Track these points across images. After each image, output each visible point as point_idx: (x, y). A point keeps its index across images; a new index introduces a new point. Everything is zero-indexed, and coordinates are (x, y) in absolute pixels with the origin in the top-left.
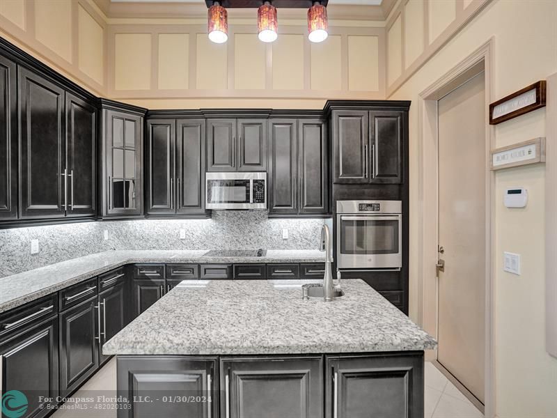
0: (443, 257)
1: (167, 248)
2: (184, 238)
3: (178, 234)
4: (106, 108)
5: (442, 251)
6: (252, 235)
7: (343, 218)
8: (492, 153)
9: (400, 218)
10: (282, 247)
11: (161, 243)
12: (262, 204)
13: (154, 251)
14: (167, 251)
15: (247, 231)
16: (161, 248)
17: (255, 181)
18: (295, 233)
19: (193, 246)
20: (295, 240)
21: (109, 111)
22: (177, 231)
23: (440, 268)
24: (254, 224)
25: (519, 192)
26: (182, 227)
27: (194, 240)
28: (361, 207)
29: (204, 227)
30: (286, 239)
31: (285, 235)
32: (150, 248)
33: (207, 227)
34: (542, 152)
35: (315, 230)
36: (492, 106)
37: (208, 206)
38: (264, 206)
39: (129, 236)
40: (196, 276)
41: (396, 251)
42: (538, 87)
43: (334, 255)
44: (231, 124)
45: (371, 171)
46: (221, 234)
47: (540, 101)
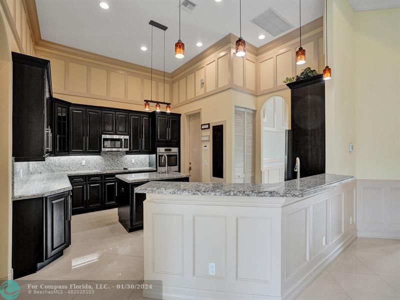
0: (191, 166)
1: (75, 170)
2: (85, 165)
3: (81, 163)
4: (55, 102)
5: (191, 164)
6: (119, 162)
7: (160, 154)
8: (202, 136)
9: (178, 154)
10: (132, 167)
11: (71, 168)
13: (67, 172)
14: (75, 172)
15: (116, 161)
16: (71, 171)
17: (124, 139)
18: (137, 161)
19: (89, 168)
20: (137, 164)
21: (56, 104)
23: (190, 169)
24: (119, 157)
25: (206, 146)
26: (83, 160)
27: (90, 165)
28: (166, 150)
29: (95, 159)
30: (133, 164)
31: (133, 161)
32: (64, 171)
33: (97, 160)
34: (209, 138)
35: (145, 159)
36: (202, 125)
37: (103, 149)
38: (128, 149)
39: (51, 165)
40: (102, 179)
41: (176, 165)
42: (209, 124)
43: (157, 168)
44: (112, 114)
45: (169, 137)
46: (104, 162)
47: (209, 128)
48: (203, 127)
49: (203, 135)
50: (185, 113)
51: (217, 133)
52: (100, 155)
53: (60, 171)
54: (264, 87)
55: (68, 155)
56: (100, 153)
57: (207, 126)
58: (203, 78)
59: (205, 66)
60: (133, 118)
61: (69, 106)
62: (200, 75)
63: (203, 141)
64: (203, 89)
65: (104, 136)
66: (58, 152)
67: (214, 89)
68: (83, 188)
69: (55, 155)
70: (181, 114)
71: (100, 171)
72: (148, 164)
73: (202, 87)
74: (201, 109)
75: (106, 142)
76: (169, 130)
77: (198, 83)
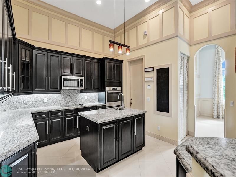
0: (131, 101)
2: (46, 102)
3: (43, 100)
4: (19, 44)
5: (131, 100)
6: (75, 99)
7: (108, 92)
9: (121, 92)
10: (85, 103)
11: (34, 105)
12: (82, 88)
13: (31, 108)
14: (37, 108)
15: (73, 98)
16: (34, 107)
17: (80, 80)
18: (89, 97)
19: (50, 105)
20: (89, 100)
22: (43, 99)
23: (131, 104)
24: (75, 95)
25: (150, 86)
26: (45, 97)
27: (51, 102)
28: (113, 89)
29: (55, 97)
30: (86, 100)
31: (86, 98)
32: (28, 108)
33: (57, 97)
34: (153, 79)
35: (95, 96)
36: (145, 69)
37: (63, 88)
38: (83, 88)
39: (15, 103)
40: (62, 115)
41: (120, 101)
42: (153, 68)
43: (106, 103)
44: (71, 58)
45: (115, 78)
46: (63, 99)
47: (153, 70)
48: (146, 70)
49: (146, 77)
50: (127, 60)
51: (162, 75)
52: (60, 93)
53: (24, 108)
54: (196, 38)
55: (32, 93)
56: (60, 91)
57: (151, 69)
58: (146, 30)
59: (148, 20)
60: (87, 62)
61: (33, 50)
62: (143, 28)
63: (146, 81)
64: (146, 39)
65: (63, 77)
66: (22, 91)
67: (159, 38)
68: (46, 123)
69: (19, 94)
70: (123, 61)
71: (61, 108)
72: (97, 100)
73: (144, 38)
74: (144, 56)
75: (65, 82)
76: (115, 73)
77: (141, 35)
